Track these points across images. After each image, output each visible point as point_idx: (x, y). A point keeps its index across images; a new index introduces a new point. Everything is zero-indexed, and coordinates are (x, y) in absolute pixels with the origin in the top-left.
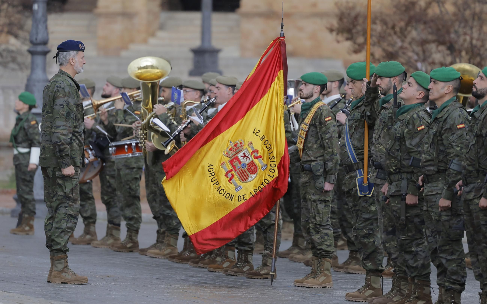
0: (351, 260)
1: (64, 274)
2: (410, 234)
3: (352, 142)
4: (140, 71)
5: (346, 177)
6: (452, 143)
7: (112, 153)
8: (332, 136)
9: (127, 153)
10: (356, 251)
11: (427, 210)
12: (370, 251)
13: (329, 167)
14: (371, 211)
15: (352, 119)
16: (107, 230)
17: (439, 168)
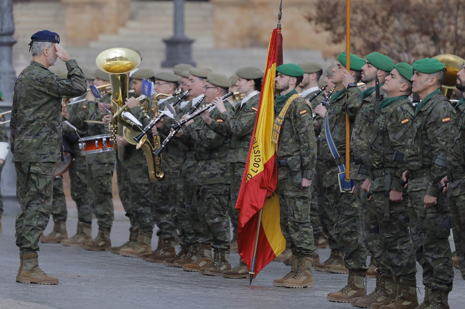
0: (333, 259)
1: (33, 274)
2: (394, 232)
3: (332, 137)
4: (108, 63)
5: (327, 173)
6: (437, 138)
7: (82, 148)
8: (308, 130)
9: (98, 148)
10: (338, 250)
11: (412, 207)
12: (352, 250)
13: (305, 162)
14: (353, 209)
15: (332, 112)
16: (78, 228)
17: (424, 163)
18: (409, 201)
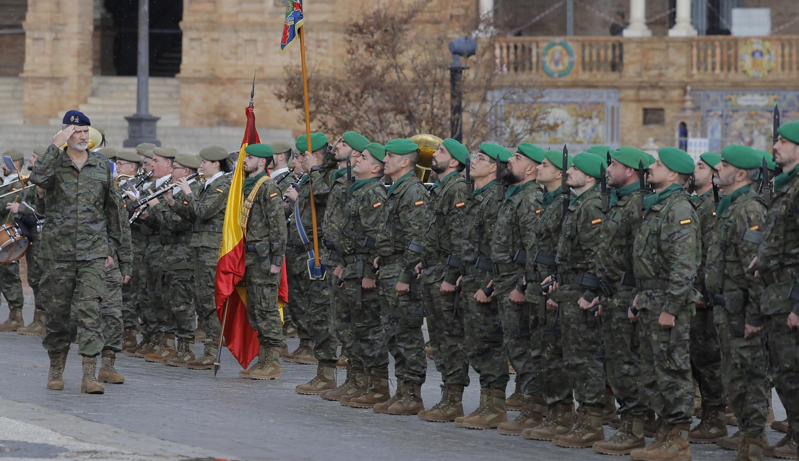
2: (365, 321)
3: (302, 221)
5: (297, 259)
6: (410, 222)
8: (278, 214)
10: (308, 340)
11: (384, 295)
12: (323, 339)
13: (275, 247)
14: (323, 296)
15: (302, 194)
17: (396, 248)
18: (381, 288)
